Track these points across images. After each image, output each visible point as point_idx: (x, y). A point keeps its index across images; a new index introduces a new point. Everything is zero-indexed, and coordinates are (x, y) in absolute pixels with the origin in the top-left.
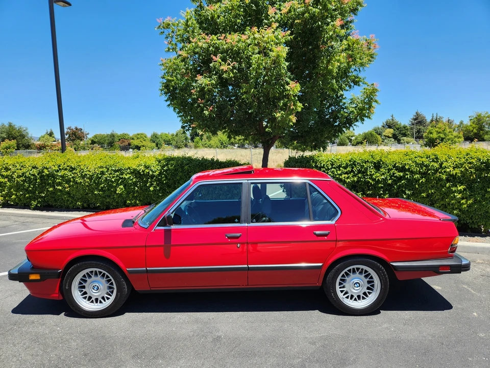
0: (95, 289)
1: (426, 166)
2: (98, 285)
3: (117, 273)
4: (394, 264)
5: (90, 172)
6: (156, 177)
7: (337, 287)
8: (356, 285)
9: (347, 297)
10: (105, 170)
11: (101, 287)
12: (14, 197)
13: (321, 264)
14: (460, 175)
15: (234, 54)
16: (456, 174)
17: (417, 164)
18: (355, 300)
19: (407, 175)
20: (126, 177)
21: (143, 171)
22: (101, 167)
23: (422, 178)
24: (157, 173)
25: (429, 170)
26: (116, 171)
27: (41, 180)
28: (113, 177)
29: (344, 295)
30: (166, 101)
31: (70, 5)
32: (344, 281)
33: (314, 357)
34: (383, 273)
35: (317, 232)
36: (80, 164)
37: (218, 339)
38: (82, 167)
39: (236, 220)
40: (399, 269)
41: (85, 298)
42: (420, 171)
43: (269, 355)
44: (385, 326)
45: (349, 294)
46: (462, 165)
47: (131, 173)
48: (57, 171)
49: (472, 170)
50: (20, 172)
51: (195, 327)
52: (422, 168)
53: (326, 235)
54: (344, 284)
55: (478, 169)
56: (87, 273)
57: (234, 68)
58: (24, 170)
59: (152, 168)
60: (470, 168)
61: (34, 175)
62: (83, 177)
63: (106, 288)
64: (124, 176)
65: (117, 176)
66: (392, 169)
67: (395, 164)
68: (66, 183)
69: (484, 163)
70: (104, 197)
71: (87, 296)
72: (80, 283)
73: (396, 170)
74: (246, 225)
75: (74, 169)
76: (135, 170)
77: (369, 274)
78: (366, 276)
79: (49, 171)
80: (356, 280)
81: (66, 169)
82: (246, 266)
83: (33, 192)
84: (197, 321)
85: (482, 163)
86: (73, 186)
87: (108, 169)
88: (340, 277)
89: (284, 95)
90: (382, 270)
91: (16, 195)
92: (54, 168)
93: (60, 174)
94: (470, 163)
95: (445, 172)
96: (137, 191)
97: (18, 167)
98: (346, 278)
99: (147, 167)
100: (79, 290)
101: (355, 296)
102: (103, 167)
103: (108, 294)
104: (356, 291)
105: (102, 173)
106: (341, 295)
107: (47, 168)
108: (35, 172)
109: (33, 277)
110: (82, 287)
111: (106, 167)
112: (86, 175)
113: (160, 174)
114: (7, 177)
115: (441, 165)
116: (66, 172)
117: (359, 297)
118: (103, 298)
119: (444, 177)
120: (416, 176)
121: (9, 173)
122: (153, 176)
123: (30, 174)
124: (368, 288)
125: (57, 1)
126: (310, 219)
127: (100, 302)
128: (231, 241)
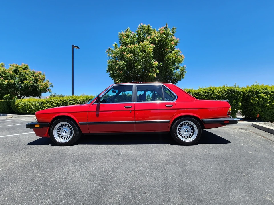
0: (65, 131)
1: (207, 93)
3: (74, 124)
4: (203, 120)
7: (177, 132)
8: (186, 131)
9: (182, 137)
10: (85, 100)
11: (67, 131)
13: (169, 120)
14: (221, 95)
15: (132, 51)
16: (219, 95)
17: (204, 92)
18: (186, 138)
19: (200, 96)
22: (84, 99)
23: (206, 97)
25: (209, 94)
29: (180, 136)
31: (79, 48)
32: (180, 129)
33: (168, 162)
34: (198, 124)
35: (167, 105)
36: (77, 98)
37: (119, 154)
38: (77, 99)
39: (130, 101)
40: (206, 122)
41: (59, 137)
42: (205, 95)
43: (144, 161)
44: (202, 149)
45: (183, 135)
46: (221, 92)
48: (68, 101)
49: (225, 93)
50: (56, 102)
51: (109, 150)
52: (206, 94)
53: (171, 107)
54: (180, 130)
55: (228, 93)
56: (61, 125)
57: (132, 56)
58: (57, 101)
60: (224, 93)
61: (60, 103)
63: (69, 132)
66: (194, 95)
67: (195, 93)
69: (230, 90)
71: (61, 136)
72: (58, 130)
73: (196, 95)
74: (134, 102)
75: (74, 100)
77: (192, 125)
78: (190, 127)
80: (185, 128)
81: (72, 100)
82: (134, 121)
84: (110, 148)
85: (229, 91)
88: (178, 127)
89: (152, 67)
90: (198, 123)
92: (67, 100)
94: (224, 91)
95: (215, 94)
97: (55, 100)
98: (181, 127)
100: (57, 133)
101: (186, 136)
103: (70, 135)
104: (186, 134)
106: (179, 136)
107: (65, 100)
108: (61, 102)
109: (36, 126)
110: (58, 131)
114: (51, 104)
115: (213, 92)
117: (187, 137)
118: (68, 137)
119: (215, 96)
120: (204, 97)
121: (52, 103)
124: (192, 132)
125: (75, 47)
126: (163, 100)
127: (66, 139)
128: (127, 109)
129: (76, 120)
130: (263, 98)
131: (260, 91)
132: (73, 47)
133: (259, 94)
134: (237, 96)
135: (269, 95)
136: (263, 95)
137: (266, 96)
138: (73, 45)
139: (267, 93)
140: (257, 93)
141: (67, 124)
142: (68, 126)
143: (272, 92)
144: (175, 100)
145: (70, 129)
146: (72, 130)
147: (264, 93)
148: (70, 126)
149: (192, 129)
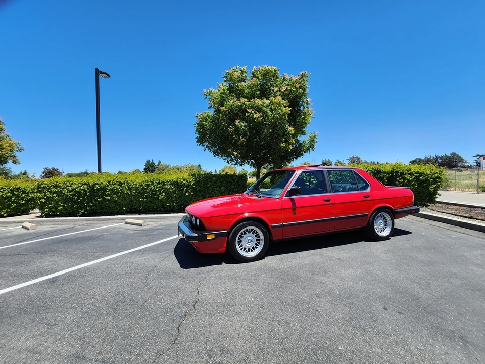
0: (249, 242)
2: (251, 239)
4: (396, 211)
5: (137, 185)
6: (191, 186)
8: (381, 224)
12: (61, 208)
13: (368, 213)
18: (381, 232)
20: (168, 187)
21: (181, 183)
24: (192, 183)
26: (159, 183)
27: (91, 193)
28: (157, 188)
29: (377, 229)
30: (196, 138)
31: (110, 77)
35: (364, 196)
39: (325, 191)
47: (171, 184)
61: (84, 190)
62: (130, 189)
63: (256, 240)
64: (166, 186)
65: (160, 187)
68: (115, 194)
70: (147, 203)
74: (331, 194)
76: (174, 182)
77: (386, 217)
78: (384, 219)
79: (99, 186)
80: (380, 222)
82: (335, 217)
83: (82, 203)
86: (120, 196)
87: (152, 183)
88: (375, 220)
91: (63, 206)
92: (104, 183)
93: (109, 187)
96: (176, 196)
99: (184, 180)
102: (148, 181)
104: (381, 227)
105: (148, 185)
109: (209, 237)
111: (151, 181)
112: (133, 187)
113: (195, 183)
116: (116, 186)
118: (253, 248)
122: (189, 185)
123: (80, 189)
124: (385, 225)
125: (101, 73)
126: (358, 190)
127: (252, 251)
128: (327, 203)
129: (268, 222)
130: (408, 180)
131: (405, 172)
132: (98, 73)
133: (404, 175)
134: (383, 178)
135: (413, 177)
136: (408, 177)
138: (97, 70)
139: (411, 174)
140: (402, 173)
141: (252, 230)
142: (254, 232)
143: (416, 173)
144: (369, 190)
145: (256, 236)
146: (259, 237)
147: (409, 174)
148: (257, 232)
149: (386, 222)
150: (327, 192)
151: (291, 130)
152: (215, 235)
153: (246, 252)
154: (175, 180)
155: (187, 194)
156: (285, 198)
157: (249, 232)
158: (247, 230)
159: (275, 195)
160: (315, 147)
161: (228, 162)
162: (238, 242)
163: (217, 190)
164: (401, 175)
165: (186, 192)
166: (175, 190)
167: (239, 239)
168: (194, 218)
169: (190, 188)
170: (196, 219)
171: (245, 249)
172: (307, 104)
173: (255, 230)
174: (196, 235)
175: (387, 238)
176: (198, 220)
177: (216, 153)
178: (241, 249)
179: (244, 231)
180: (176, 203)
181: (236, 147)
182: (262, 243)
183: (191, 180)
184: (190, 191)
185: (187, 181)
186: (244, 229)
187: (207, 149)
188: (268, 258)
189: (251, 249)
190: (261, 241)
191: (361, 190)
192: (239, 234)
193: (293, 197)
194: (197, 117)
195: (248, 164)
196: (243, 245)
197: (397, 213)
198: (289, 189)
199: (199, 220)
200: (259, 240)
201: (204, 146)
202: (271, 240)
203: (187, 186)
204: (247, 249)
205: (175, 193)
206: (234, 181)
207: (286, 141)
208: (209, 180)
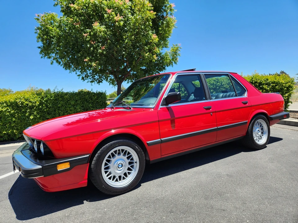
0: (120, 167)
2: (122, 162)
4: (271, 117)
6: (36, 107)
8: (258, 132)
11: (125, 163)
13: (248, 121)
18: (258, 141)
20: (4, 110)
21: (22, 103)
24: (38, 103)
30: (39, 48)
39: (204, 98)
47: (8, 106)
59: (32, 100)
63: (128, 164)
71: (112, 175)
74: (211, 101)
76: (12, 103)
80: (258, 129)
82: (216, 127)
90: (267, 121)
96: (15, 121)
98: (254, 128)
99: (26, 100)
100: (105, 172)
104: (258, 135)
109: (62, 167)
113: (41, 103)
118: (125, 174)
124: (262, 133)
126: (236, 96)
127: (124, 178)
128: (208, 111)
129: (142, 138)
131: (263, 82)
133: (262, 85)
137: (267, 87)
139: (268, 84)
140: (260, 84)
141: (123, 150)
142: (125, 153)
143: (272, 83)
144: (246, 95)
145: (128, 158)
146: (132, 159)
147: (266, 84)
148: (129, 153)
149: (262, 129)
150: (206, 99)
151: (155, 38)
152: (70, 164)
153: (117, 180)
154: (13, 101)
155: (32, 117)
156: (160, 107)
157: (119, 154)
158: (115, 152)
159: (149, 105)
160: (178, 59)
161: (83, 78)
162: (105, 169)
163: (71, 110)
164: (259, 86)
165: (30, 115)
166: (14, 113)
167: (106, 164)
168: (35, 143)
169: (35, 110)
170: (39, 143)
171: (114, 177)
172: (171, 10)
173: (126, 151)
174: (40, 167)
175: (264, 147)
176: (42, 145)
177: (67, 66)
178: (110, 178)
179: (112, 154)
180: (17, 129)
181: (94, 56)
182: (137, 166)
183: (36, 100)
184: (35, 113)
185: (30, 102)
186: (112, 151)
187: (55, 61)
188: (145, 185)
189: (123, 176)
190: (135, 164)
191: (239, 96)
192: (106, 158)
193: (170, 105)
194: (38, 19)
195: (107, 80)
196: (112, 172)
197: (272, 119)
198: (165, 96)
199: (44, 144)
200: (132, 163)
201: (50, 58)
202: (148, 162)
203: (31, 108)
204: (117, 177)
205: (14, 117)
206: (92, 99)
207: (150, 50)
208: (60, 99)
